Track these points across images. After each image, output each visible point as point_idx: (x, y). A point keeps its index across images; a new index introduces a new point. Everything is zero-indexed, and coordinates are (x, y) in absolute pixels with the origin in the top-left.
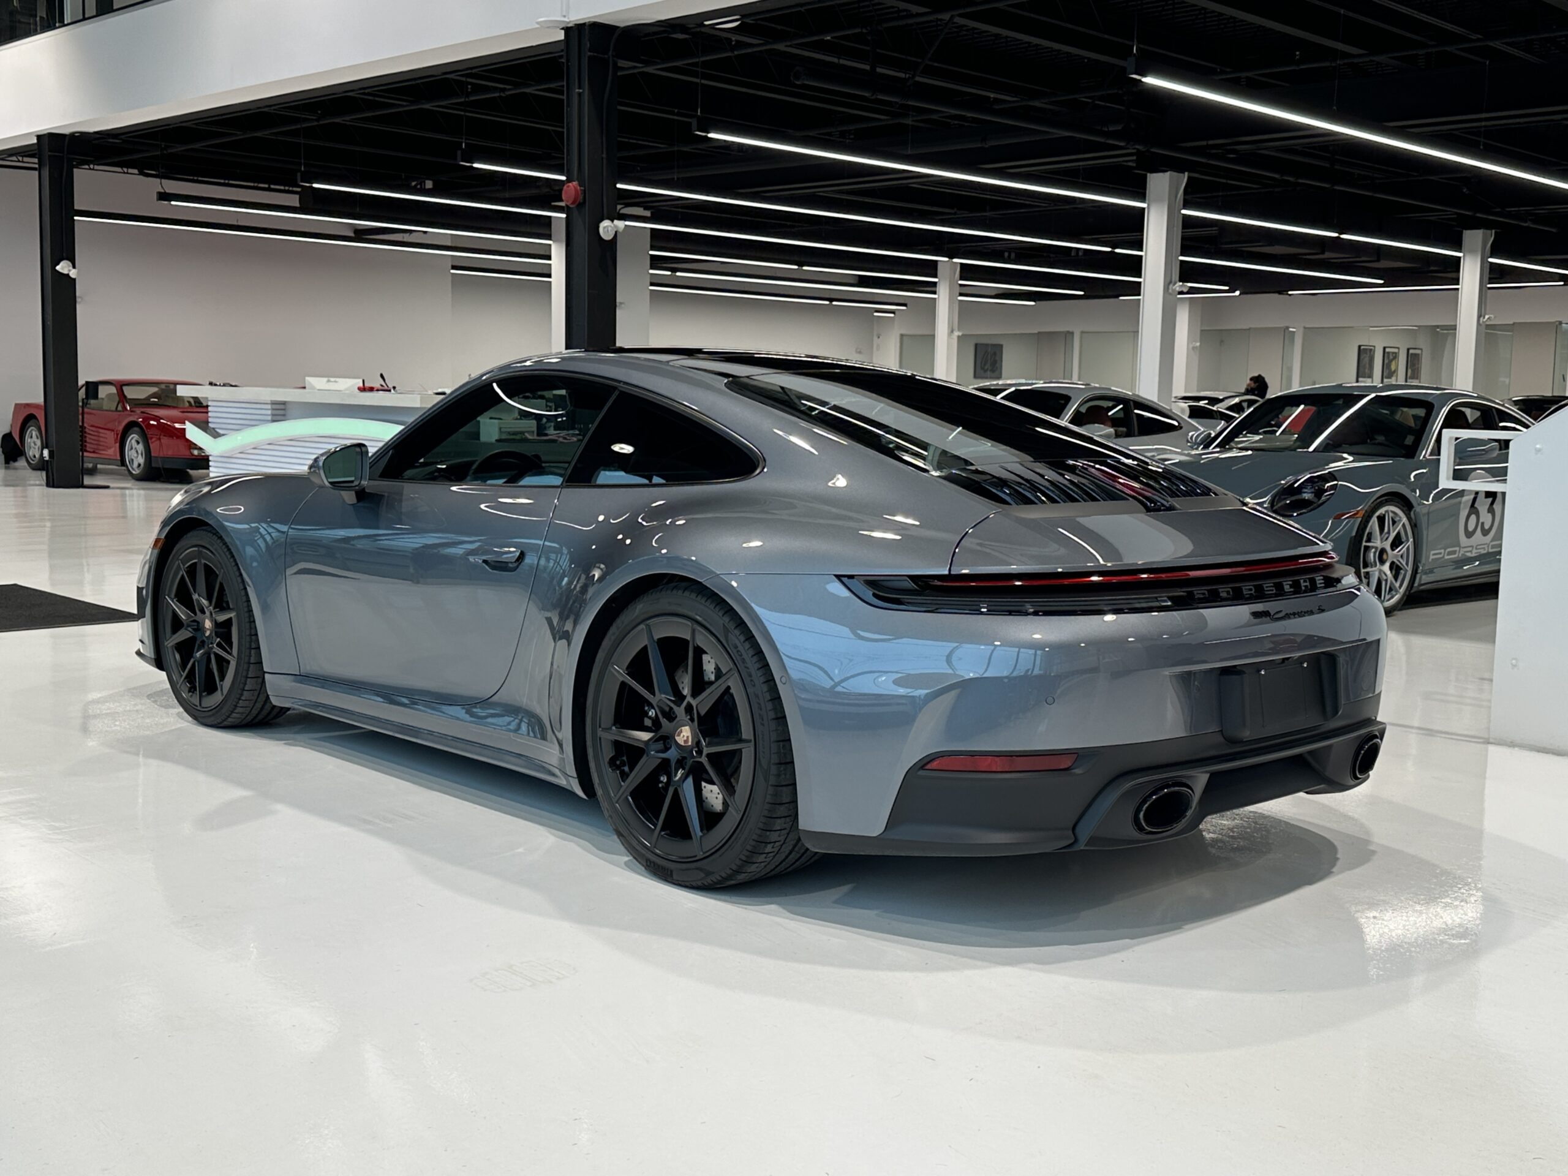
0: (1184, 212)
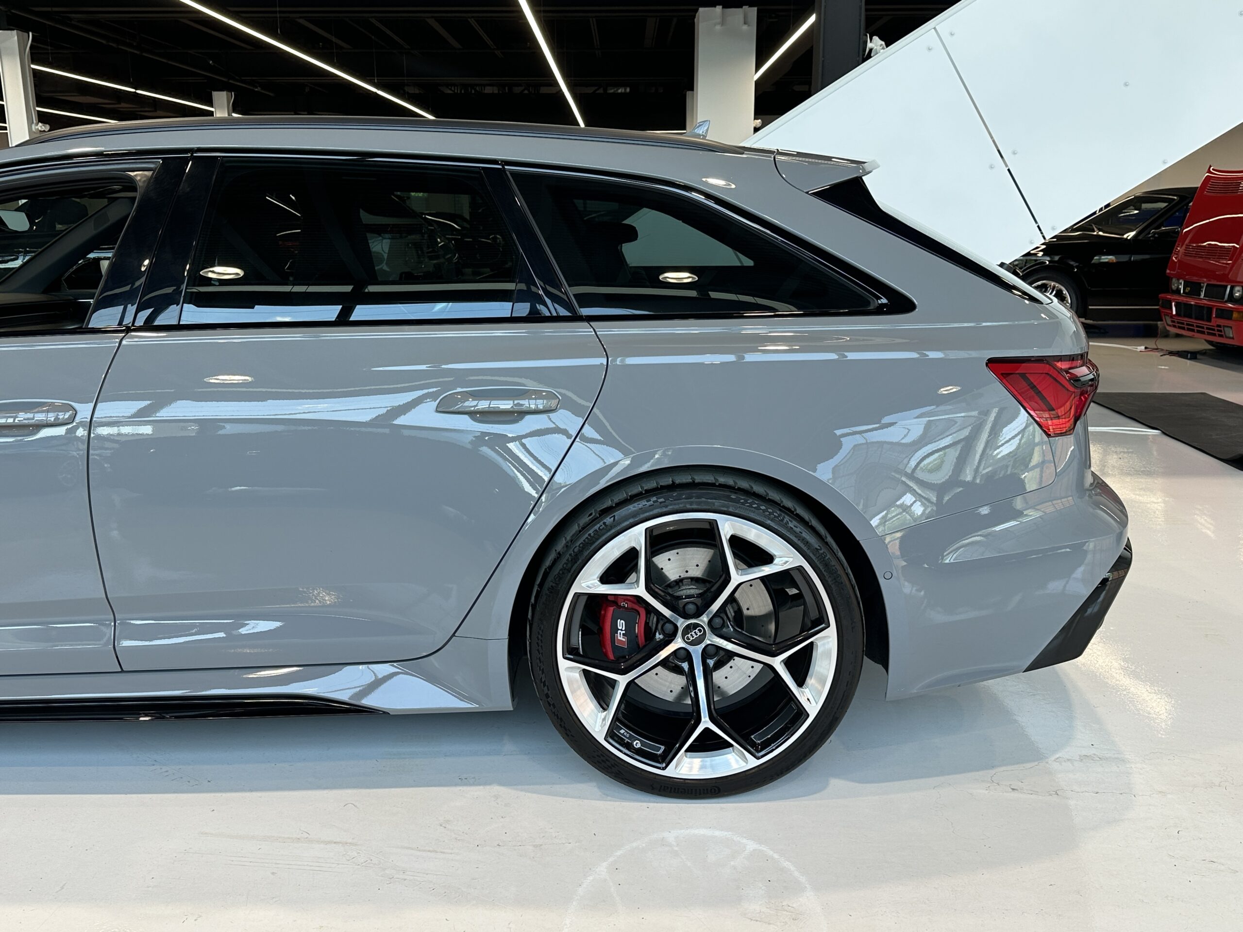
0: (33, 66)
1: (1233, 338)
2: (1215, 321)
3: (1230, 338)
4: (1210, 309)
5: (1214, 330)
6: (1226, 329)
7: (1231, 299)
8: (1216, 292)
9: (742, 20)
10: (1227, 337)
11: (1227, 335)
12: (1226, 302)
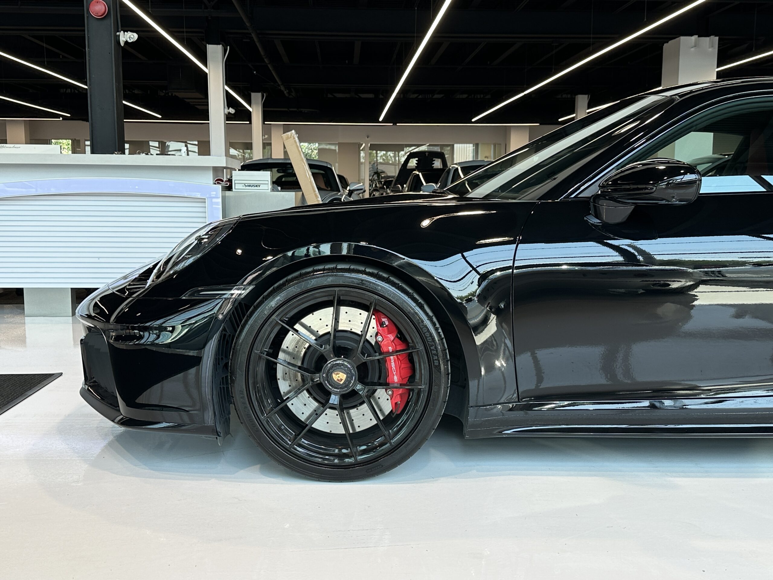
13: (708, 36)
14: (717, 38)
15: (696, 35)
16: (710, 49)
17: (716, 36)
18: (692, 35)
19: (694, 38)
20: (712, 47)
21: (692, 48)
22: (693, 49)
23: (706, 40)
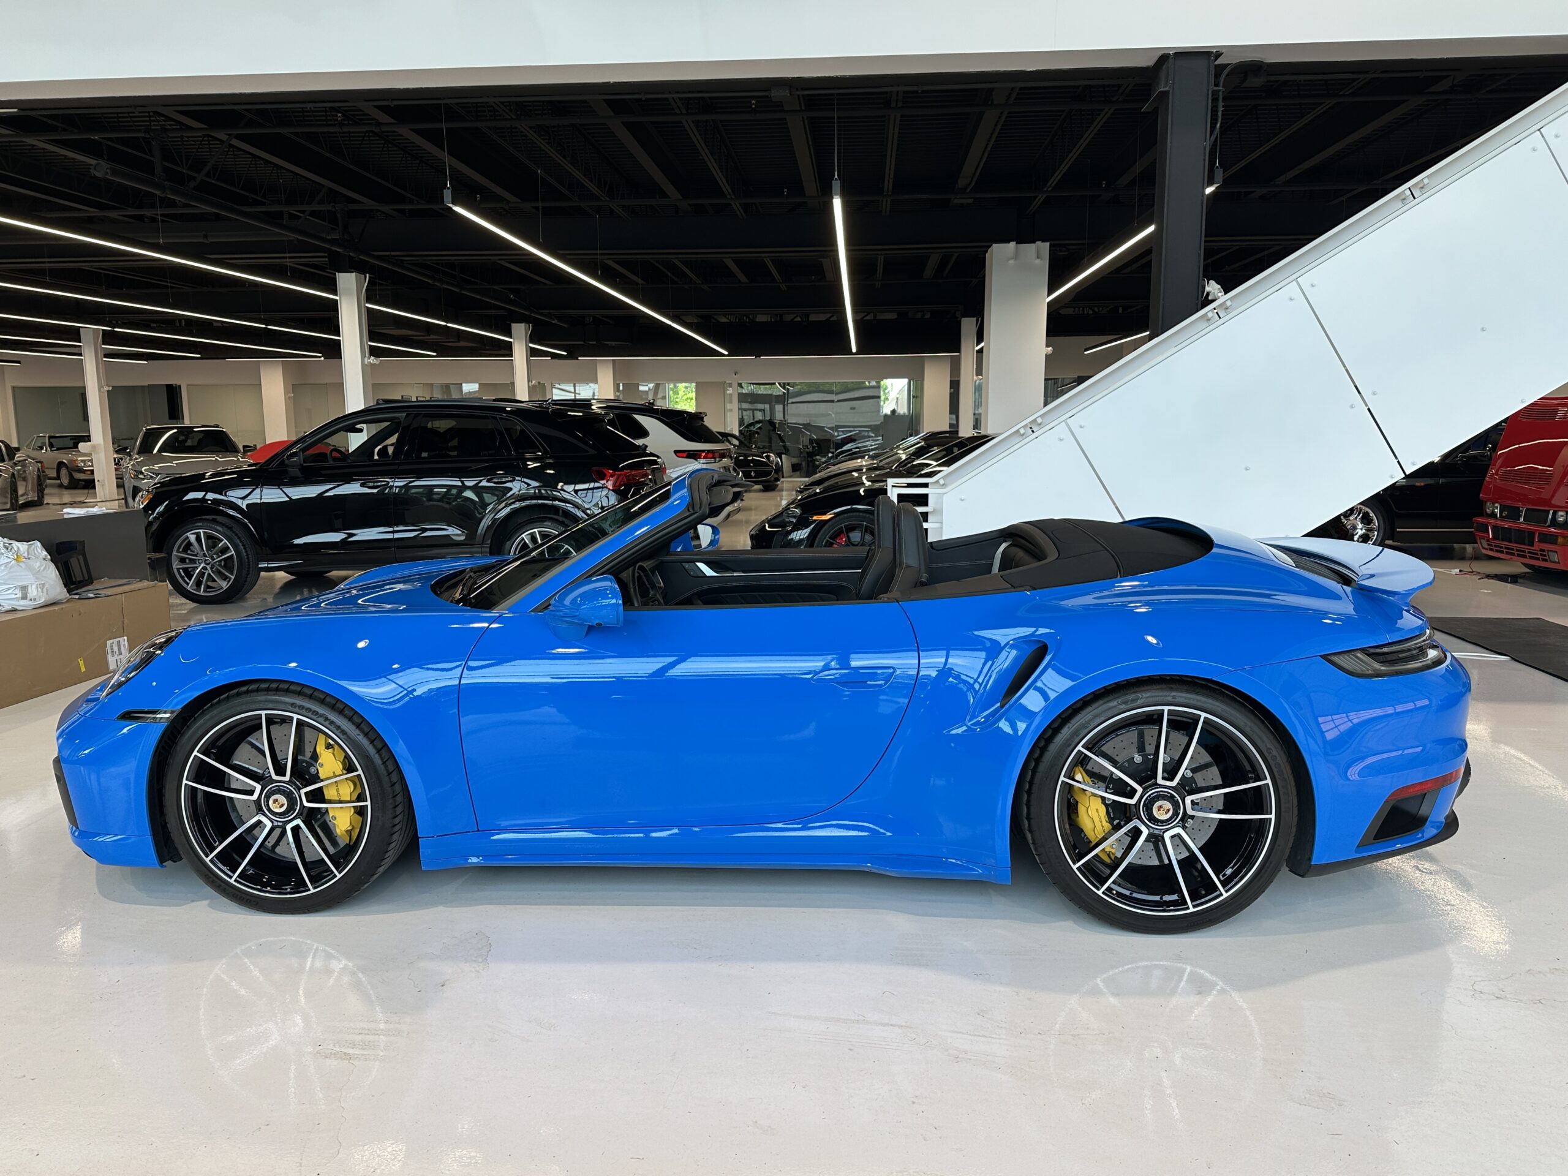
0: (368, 305)
1: (1559, 563)
2: (1538, 546)
3: (1556, 562)
4: (1532, 534)
5: (1537, 554)
6: (1550, 553)
7: (1554, 523)
8: (1537, 516)
9: (1034, 255)
10: (1551, 561)
11: (1552, 560)
12: (1549, 526)
13: (1034, 242)
14: (1048, 244)
15: (1013, 241)
16: (1038, 261)
17: (1044, 241)
18: (1008, 242)
19: (1013, 244)
20: (1038, 258)
21: (1009, 259)
22: (1011, 262)
23: (1030, 248)
